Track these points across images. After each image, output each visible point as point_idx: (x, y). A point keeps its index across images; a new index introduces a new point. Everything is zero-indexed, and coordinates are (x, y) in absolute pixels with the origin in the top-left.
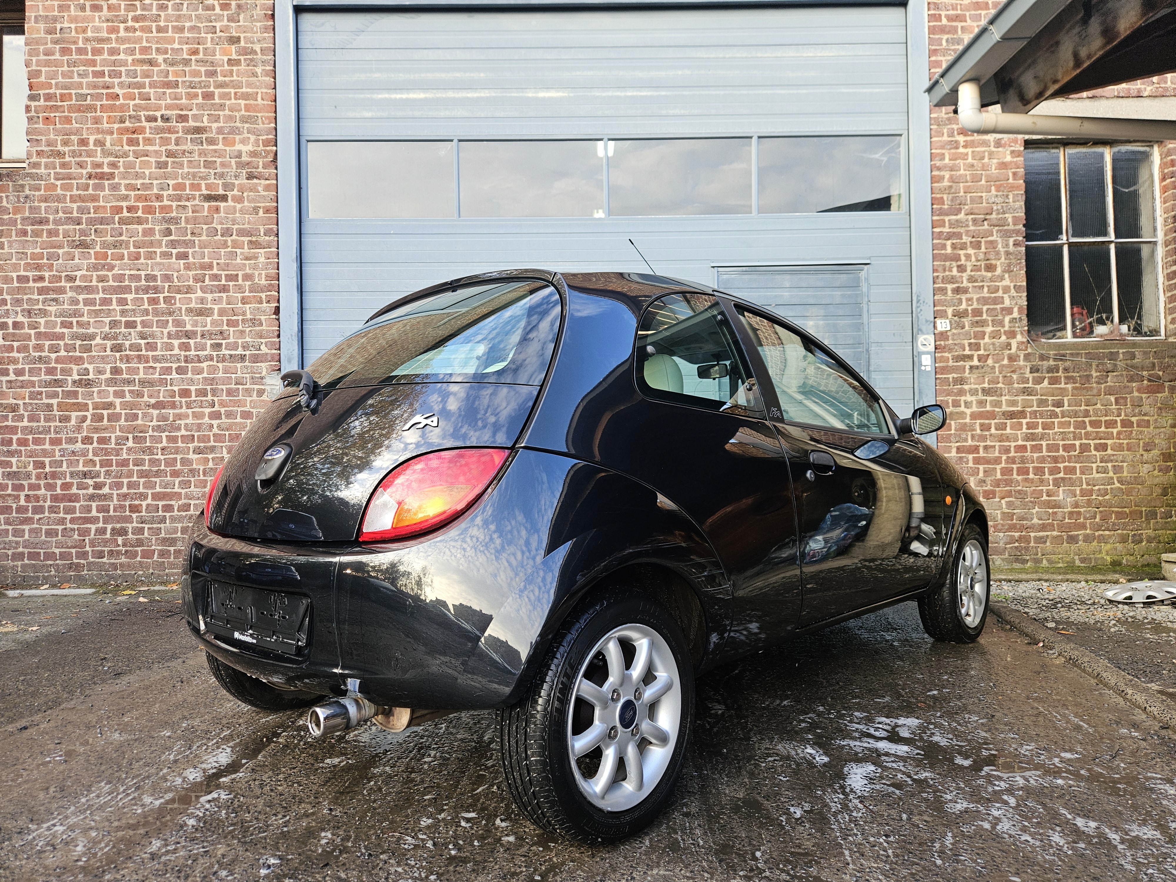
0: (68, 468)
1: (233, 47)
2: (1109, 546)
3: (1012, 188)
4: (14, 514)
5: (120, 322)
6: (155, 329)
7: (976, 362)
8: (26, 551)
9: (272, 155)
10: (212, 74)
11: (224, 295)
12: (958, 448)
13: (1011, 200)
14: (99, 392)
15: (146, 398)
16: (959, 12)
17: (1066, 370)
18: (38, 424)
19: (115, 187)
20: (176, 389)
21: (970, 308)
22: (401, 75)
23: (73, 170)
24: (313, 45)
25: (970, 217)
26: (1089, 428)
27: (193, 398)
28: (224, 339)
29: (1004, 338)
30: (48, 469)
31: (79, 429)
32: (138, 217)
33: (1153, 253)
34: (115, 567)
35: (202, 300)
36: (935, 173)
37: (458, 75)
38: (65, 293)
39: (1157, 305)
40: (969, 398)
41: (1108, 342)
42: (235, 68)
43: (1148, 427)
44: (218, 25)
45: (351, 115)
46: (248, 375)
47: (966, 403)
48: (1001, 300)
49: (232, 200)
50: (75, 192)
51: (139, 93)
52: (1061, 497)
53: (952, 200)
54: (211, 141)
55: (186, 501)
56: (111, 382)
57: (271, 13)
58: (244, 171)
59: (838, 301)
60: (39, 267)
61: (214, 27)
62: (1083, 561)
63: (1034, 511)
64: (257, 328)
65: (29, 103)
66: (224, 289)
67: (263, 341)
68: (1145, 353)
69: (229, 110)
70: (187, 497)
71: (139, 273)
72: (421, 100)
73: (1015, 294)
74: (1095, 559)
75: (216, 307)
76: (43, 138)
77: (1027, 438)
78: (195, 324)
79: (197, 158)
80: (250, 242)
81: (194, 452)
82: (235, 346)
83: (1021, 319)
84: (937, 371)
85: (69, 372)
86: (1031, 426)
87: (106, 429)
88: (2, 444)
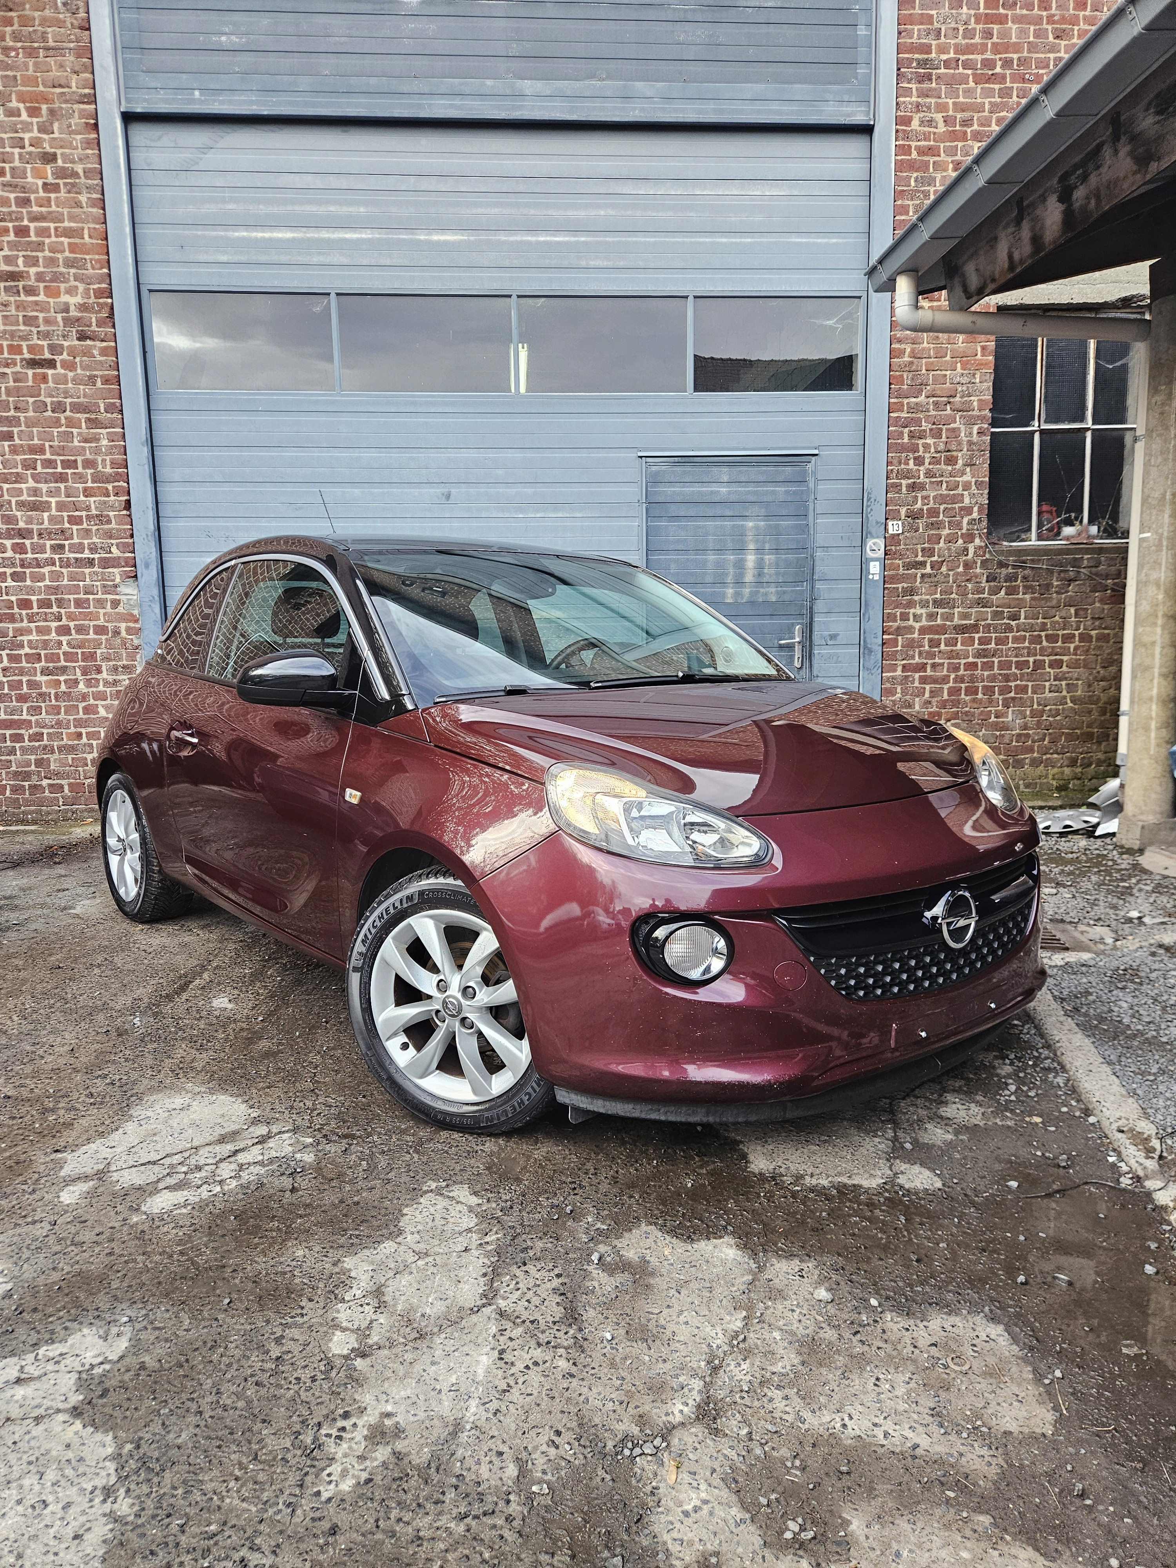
1: (48, 167)
2: (1056, 770)
7: (928, 570)
9: (107, 309)
10: (26, 202)
11: (62, 486)
12: (904, 666)
13: (978, 380)
16: (932, 143)
17: (1025, 578)
20: (13, 598)
21: (925, 508)
22: (261, 207)
24: (149, 165)
25: (931, 400)
26: (1045, 643)
27: (35, 610)
28: (66, 539)
29: (960, 541)
35: (35, 492)
36: (895, 346)
37: (332, 208)
40: (919, 611)
41: (1074, 546)
42: (53, 196)
43: (1108, 641)
44: (27, 136)
45: (202, 257)
46: (98, 583)
47: (915, 616)
48: (960, 498)
49: (62, 367)
52: (1010, 718)
53: (912, 379)
54: (30, 291)
55: (38, 730)
57: (93, 121)
58: (74, 330)
59: (781, 498)
61: (22, 139)
62: (1027, 786)
64: (106, 527)
66: (62, 478)
67: (114, 541)
68: (1112, 559)
69: (50, 251)
70: (38, 724)
72: (288, 240)
73: (976, 492)
74: (1040, 784)
75: (53, 500)
77: (979, 654)
78: (29, 521)
79: (14, 312)
80: (88, 420)
81: (42, 673)
82: (80, 548)
83: (980, 521)
84: (886, 580)
86: (983, 641)
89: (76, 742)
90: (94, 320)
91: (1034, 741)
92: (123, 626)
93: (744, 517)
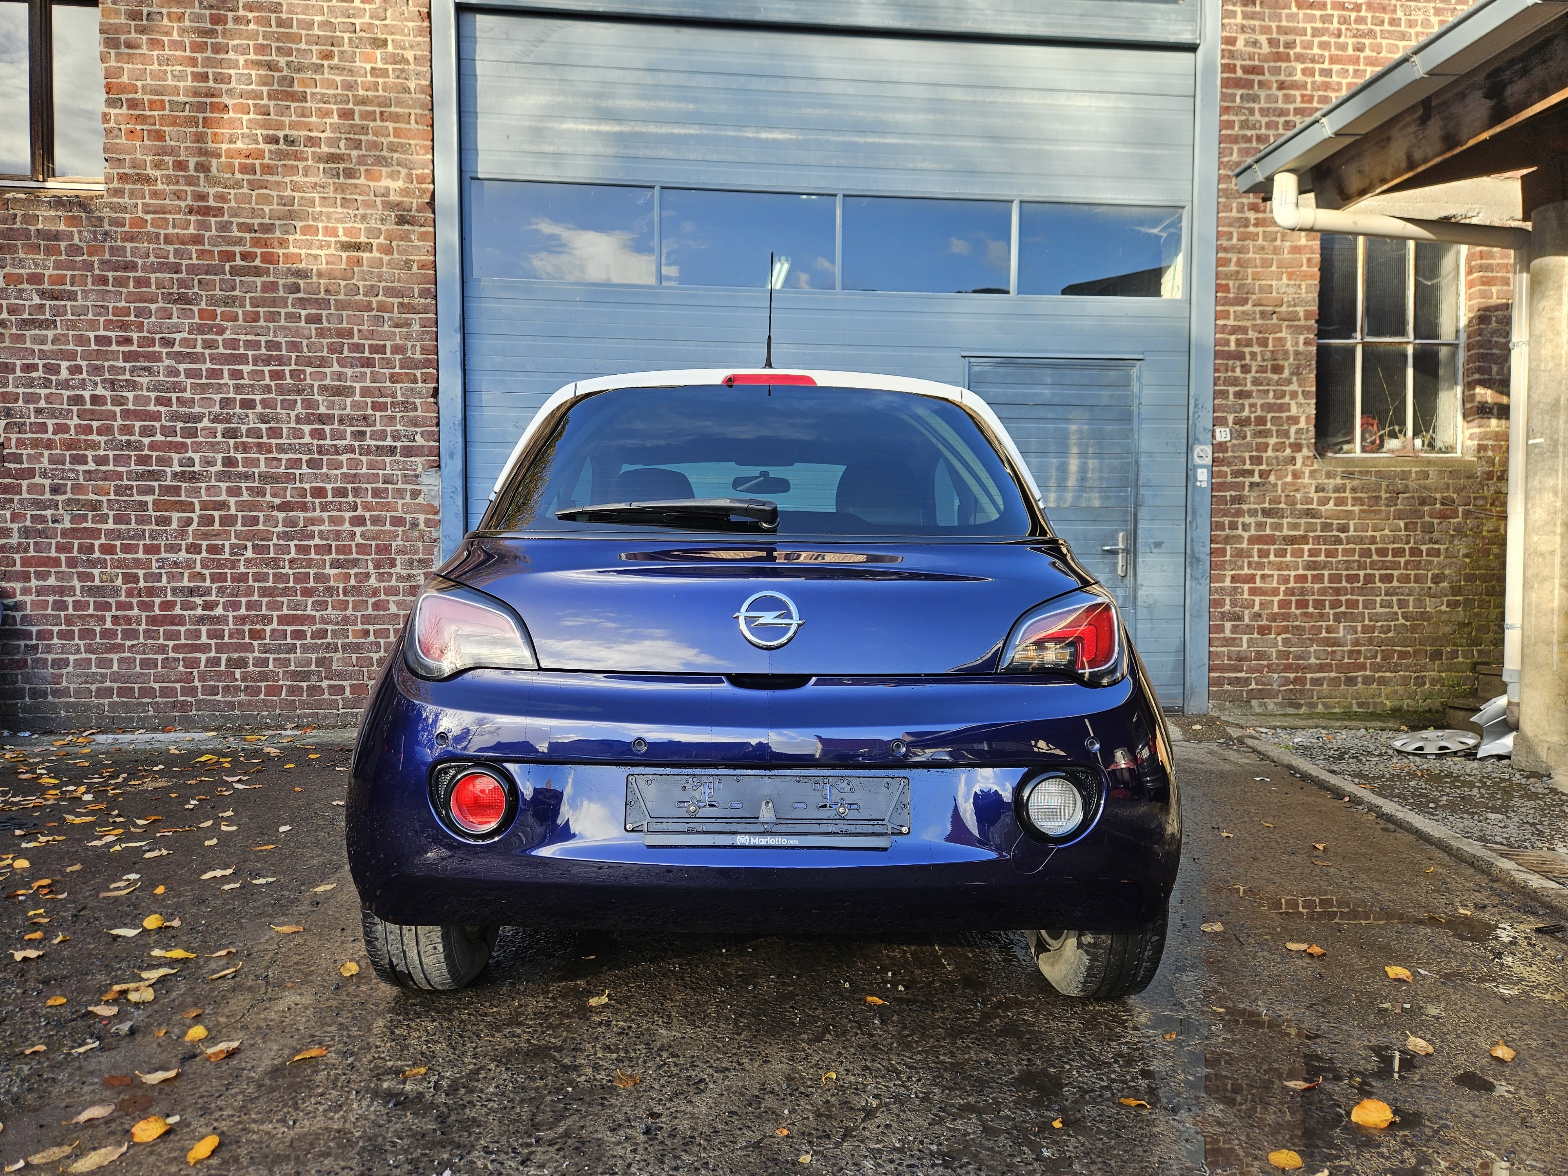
0: (168, 582)
1: (378, 52)
2: (1389, 689)
3: (1305, 277)
4: (98, 640)
5: (234, 400)
6: (279, 410)
7: (1256, 479)
8: (115, 685)
9: (429, 195)
10: (351, 86)
11: (368, 371)
12: (1233, 577)
13: (1303, 291)
14: (208, 489)
15: (268, 498)
16: (1257, 63)
17: (1354, 490)
18: (127, 527)
19: (224, 227)
20: (307, 486)
21: (1253, 416)
22: (591, 100)
23: (167, 202)
25: (1258, 309)
26: (1375, 557)
27: (330, 498)
28: (369, 426)
29: (1288, 451)
30: (142, 584)
31: (182, 534)
32: (255, 267)
33: (1453, 356)
34: (231, 706)
35: (340, 376)
36: (1222, 255)
37: (661, 104)
38: (160, 360)
39: (1454, 417)
40: (1247, 519)
41: (1400, 458)
42: (380, 80)
43: (1439, 556)
44: (358, 22)
45: (527, 147)
46: (399, 472)
47: (1244, 525)
48: (1287, 407)
49: (378, 250)
50: (170, 231)
51: (255, 105)
52: (1341, 634)
53: (1239, 288)
54: (351, 174)
55: (322, 626)
56: (222, 476)
57: (426, 10)
59: (1105, 402)
60: (124, 326)
61: (354, 24)
62: (1360, 705)
63: (1312, 649)
64: (411, 414)
65: (107, 110)
66: (368, 363)
67: (418, 430)
68: (1440, 473)
69: (374, 135)
70: (323, 620)
71: (257, 338)
72: (615, 133)
73: (1303, 401)
74: (1374, 703)
75: (358, 386)
76: (127, 157)
77: (1310, 566)
78: (331, 406)
79: (332, 194)
80: (401, 305)
81: (331, 566)
82: (383, 436)
83: (1308, 431)
84: (1214, 487)
85: (168, 462)
86: (1313, 553)
87: (217, 535)
88: (80, 551)
89: (362, 640)
90: (414, 205)
91: (1366, 658)
92: (422, 518)
93: (1067, 420)
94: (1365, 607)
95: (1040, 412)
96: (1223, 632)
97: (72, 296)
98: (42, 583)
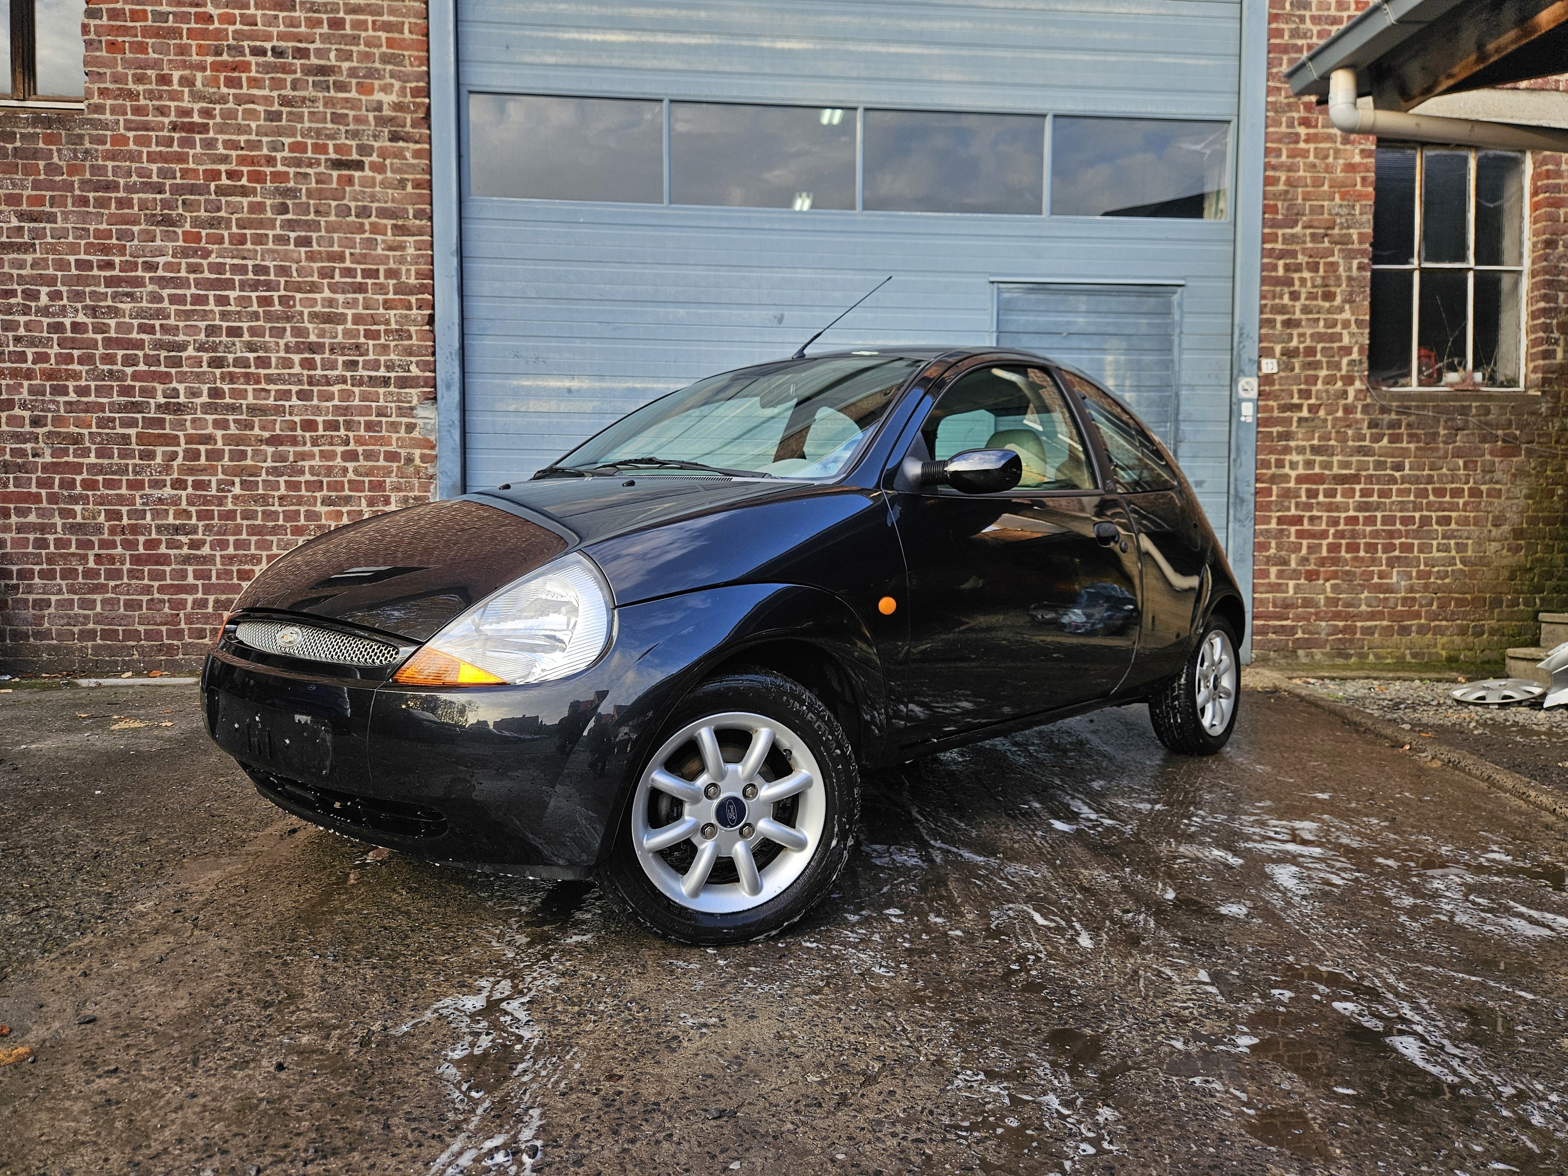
0: (153, 520)
2: (1445, 639)
4: (80, 580)
5: (221, 327)
6: (267, 338)
7: (1305, 413)
8: (99, 628)
9: (424, 109)
11: (360, 297)
12: (1279, 519)
13: (1357, 212)
14: (194, 421)
15: (257, 431)
17: (1409, 426)
18: (110, 461)
19: (210, 144)
20: (297, 419)
21: (1301, 346)
22: (595, 8)
25: (1308, 231)
26: (1432, 498)
27: (321, 432)
28: (361, 355)
29: (1339, 384)
30: (125, 522)
31: (167, 469)
32: (242, 186)
33: (1516, 285)
35: (331, 303)
36: (1270, 173)
37: (671, 12)
38: (143, 285)
39: (1517, 349)
40: (1295, 457)
41: (1460, 393)
43: (1499, 497)
45: (528, 59)
46: (393, 405)
47: (1291, 463)
48: (1338, 337)
49: (371, 169)
50: (154, 148)
51: (241, 15)
52: (1394, 580)
53: (1288, 209)
54: (341, 87)
56: (208, 408)
58: (386, 130)
59: (1144, 330)
60: (106, 250)
62: (1414, 656)
63: (1363, 596)
64: (406, 342)
65: (86, 21)
66: (360, 288)
67: (413, 359)
68: (1502, 408)
69: (366, 46)
71: (244, 262)
72: (621, 44)
73: (1356, 330)
74: (1429, 653)
75: (350, 312)
76: (108, 71)
77: (1360, 507)
78: (322, 334)
79: (321, 109)
80: (395, 226)
81: (323, 503)
82: (376, 365)
83: (1361, 362)
84: (1259, 423)
85: (152, 393)
86: (1365, 493)
87: (203, 470)
88: (61, 486)
90: (409, 121)
92: (417, 453)
93: (1103, 350)
94: (1421, 551)
95: (1075, 342)
96: (1268, 577)
97: (51, 218)
98: (22, 520)
